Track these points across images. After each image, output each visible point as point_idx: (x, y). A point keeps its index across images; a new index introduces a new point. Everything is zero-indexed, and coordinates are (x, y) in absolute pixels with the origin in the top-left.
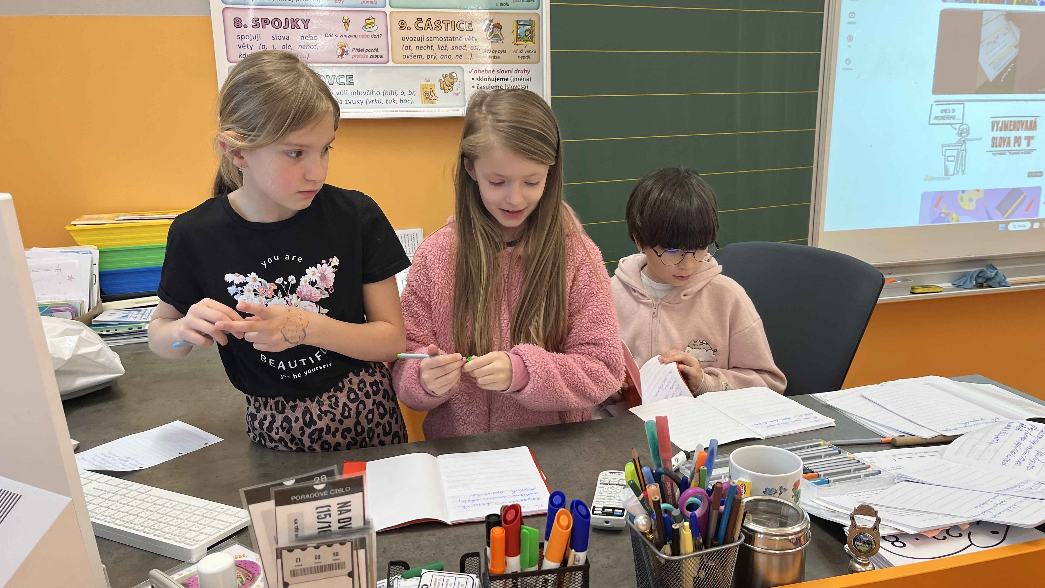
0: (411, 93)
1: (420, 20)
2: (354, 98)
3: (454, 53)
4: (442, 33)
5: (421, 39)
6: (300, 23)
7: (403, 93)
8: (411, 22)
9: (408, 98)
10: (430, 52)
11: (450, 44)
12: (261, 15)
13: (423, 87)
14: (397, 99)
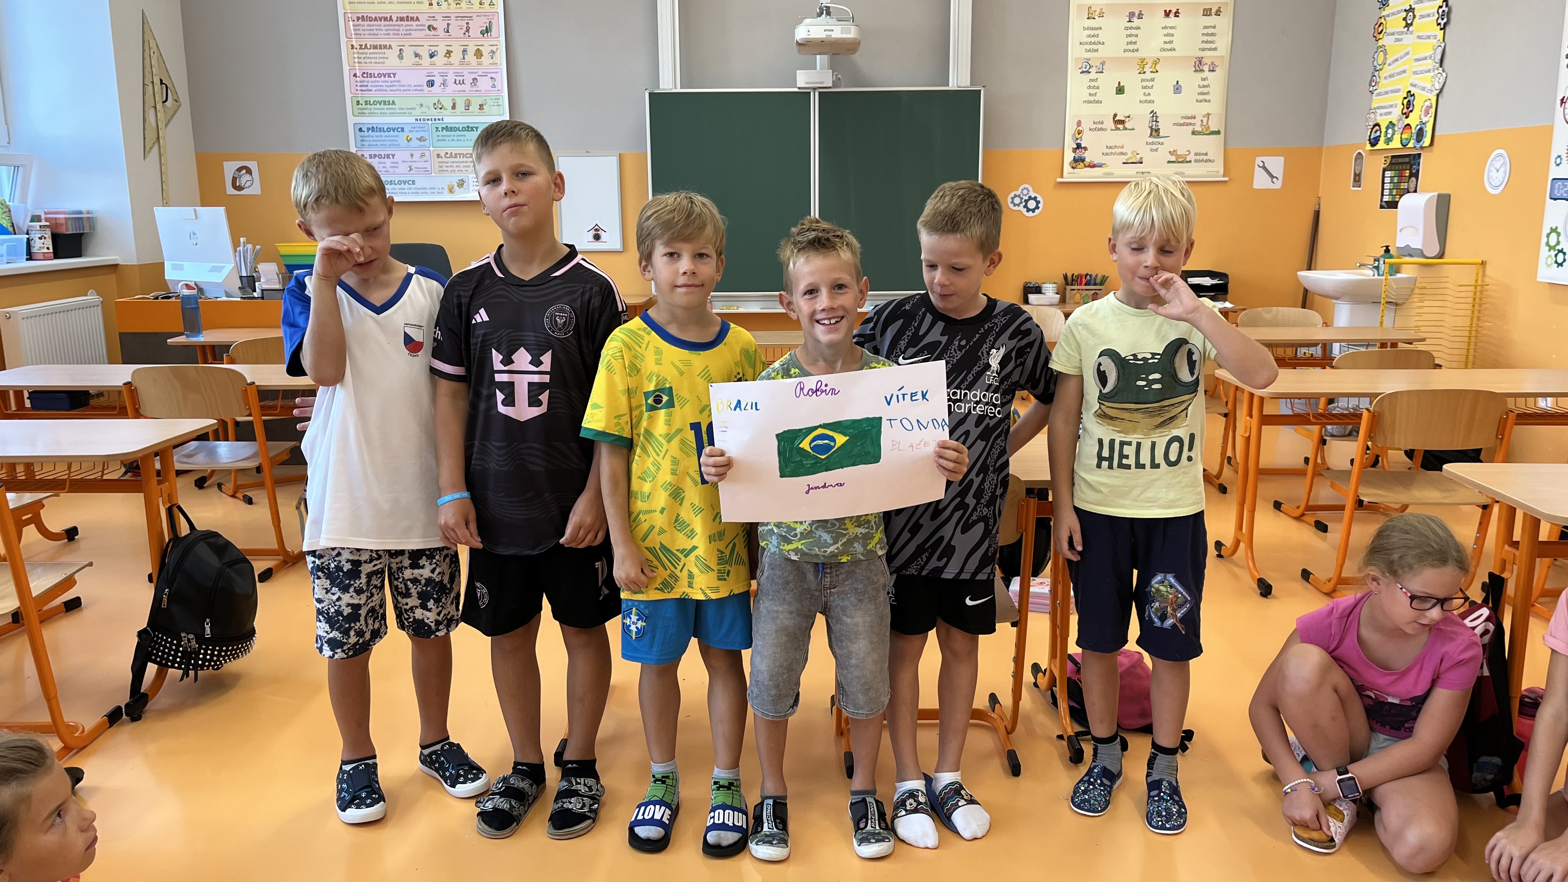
0: (443, 188)
1: (447, 153)
2: (415, 191)
3: (464, 169)
4: (458, 159)
5: (447, 163)
6: (391, 156)
7: (439, 189)
8: (442, 155)
9: (441, 191)
10: (452, 169)
11: (462, 165)
12: (373, 153)
13: (449, 186)
14: (436, 191)
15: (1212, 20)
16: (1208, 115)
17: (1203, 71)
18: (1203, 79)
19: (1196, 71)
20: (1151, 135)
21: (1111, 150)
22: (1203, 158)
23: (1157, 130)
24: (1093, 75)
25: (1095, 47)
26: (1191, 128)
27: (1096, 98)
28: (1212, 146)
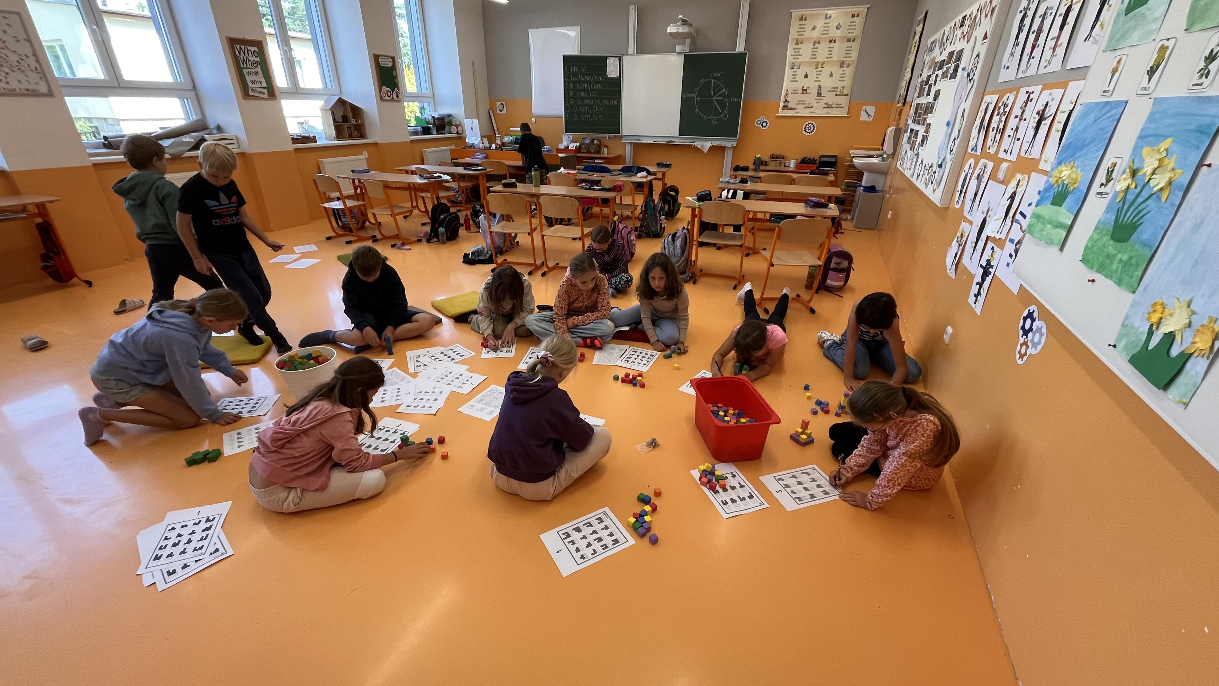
15: (849, 44)
16: (843, 87)
17: (843, 67)
18: (843, 71)
19: (840, 67)
20: (818, 96)
21: (800, 102)
22: (839, 106)
23: (821, 94)
24: (795, 69)
25: (797, 57)
26: (835, 93)
27: (796, 80)
28: (844, 101)
